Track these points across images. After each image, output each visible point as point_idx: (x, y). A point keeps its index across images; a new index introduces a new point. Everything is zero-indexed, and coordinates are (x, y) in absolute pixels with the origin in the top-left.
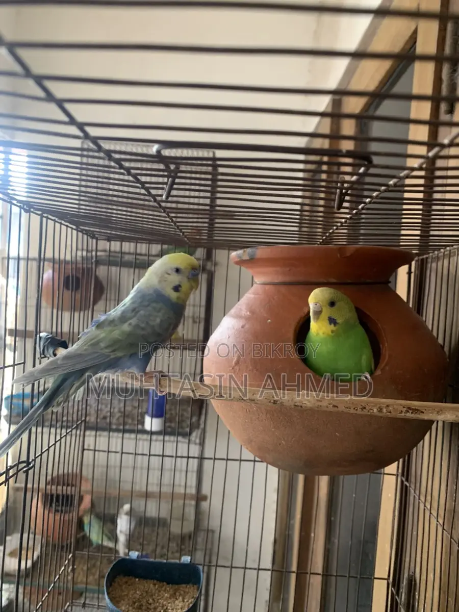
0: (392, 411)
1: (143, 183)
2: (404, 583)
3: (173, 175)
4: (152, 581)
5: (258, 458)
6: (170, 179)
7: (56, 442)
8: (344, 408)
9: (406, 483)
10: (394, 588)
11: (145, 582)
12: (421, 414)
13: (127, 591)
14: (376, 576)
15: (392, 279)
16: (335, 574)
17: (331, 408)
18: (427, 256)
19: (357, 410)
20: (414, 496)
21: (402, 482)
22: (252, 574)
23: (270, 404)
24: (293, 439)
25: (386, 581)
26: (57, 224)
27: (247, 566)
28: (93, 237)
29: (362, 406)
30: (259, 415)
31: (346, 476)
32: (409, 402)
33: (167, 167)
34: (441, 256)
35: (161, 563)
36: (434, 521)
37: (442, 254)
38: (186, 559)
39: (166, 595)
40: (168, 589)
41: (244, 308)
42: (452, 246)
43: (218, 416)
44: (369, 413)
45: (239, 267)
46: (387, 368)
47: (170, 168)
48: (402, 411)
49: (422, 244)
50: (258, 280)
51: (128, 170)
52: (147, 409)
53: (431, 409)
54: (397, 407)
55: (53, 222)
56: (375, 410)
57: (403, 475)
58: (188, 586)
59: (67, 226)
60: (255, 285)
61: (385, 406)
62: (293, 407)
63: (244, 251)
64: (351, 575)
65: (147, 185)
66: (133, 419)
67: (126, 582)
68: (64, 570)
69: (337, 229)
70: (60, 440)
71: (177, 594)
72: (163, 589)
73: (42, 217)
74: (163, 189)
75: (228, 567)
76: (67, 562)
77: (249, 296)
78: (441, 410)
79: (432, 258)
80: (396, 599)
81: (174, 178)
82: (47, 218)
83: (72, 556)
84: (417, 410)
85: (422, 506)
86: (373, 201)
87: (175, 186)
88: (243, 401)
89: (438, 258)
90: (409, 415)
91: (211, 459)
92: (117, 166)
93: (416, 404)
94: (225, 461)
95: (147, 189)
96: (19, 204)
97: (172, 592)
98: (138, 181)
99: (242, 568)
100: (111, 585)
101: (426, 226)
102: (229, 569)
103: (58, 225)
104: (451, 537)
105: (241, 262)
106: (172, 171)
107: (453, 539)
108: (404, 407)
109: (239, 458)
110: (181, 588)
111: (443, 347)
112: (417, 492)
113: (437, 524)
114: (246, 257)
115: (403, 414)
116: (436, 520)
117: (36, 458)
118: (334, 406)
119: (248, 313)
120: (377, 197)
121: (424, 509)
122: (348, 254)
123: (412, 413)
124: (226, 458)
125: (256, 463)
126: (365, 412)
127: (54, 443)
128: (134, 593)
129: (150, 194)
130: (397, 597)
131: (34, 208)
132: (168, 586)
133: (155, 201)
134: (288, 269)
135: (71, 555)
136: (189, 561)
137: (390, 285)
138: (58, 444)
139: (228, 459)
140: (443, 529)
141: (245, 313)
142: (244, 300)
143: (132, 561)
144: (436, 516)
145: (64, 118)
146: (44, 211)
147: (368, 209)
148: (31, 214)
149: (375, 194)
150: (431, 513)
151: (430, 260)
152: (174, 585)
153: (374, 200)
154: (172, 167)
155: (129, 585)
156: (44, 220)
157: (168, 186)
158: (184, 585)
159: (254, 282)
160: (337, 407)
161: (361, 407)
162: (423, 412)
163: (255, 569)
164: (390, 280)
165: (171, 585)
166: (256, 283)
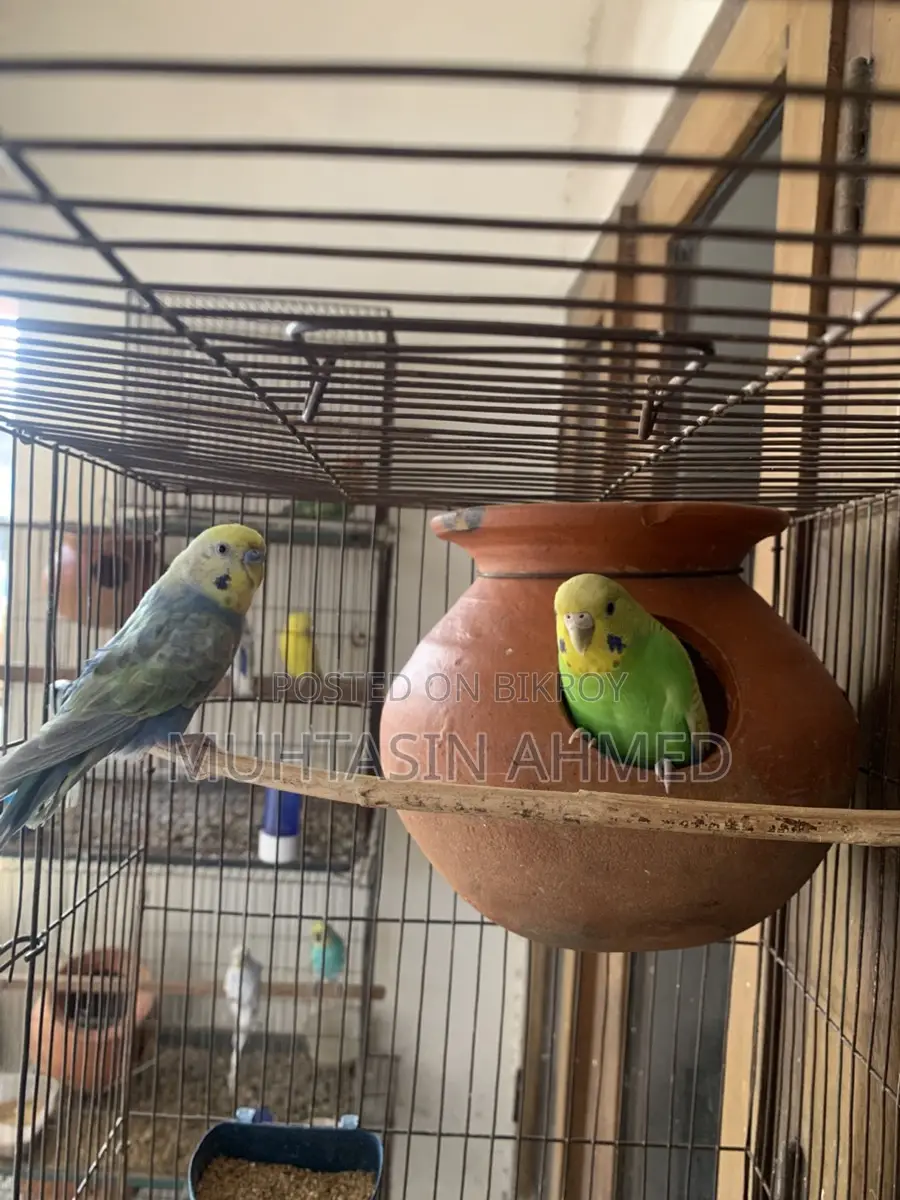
0: (754, 827)
1: (262, 391)
2: (780, 1159)
3: (322, 377)
4: (283, 1166)
5: (489, 918)
6: (316, 383)
7: (88, 896)
8: (661, 823)
9: (778, 959)
10: (760, 1167)
11: (268, 1168)
12: (813, 831)
13: (233, 1189)
14: (723, 1145)
15: (745, 564)
16: (643, 1143)
17: (636, 824)
18: (811, 516)
19: (687, 825)
20: (796, 987)
21: (771, 958)
22: (479, 1147)
23: (516, 817)
24: (561, 884)
25: (742, 1154)
26: (85, 463)
27: (471, 1132)
28: (156, 488)
29: (696, 817)
30: (493, 838)
31: (661, 953)
32: (786, 809)
33: (313, 362)
34: (839, 518)
35: (300, 1131)
36: (835, 1035)
37: (841, 513)
38: (350, 1121)
39: (311, 1193)
40: (315, 1182)
41: (458, 624)
42: (861, 497)
43: (409, 836)
44: (711, 832)
45: (444, 543)
46: (742, 741)
47: (317, 363)
48: (774, 827)
49: (802, 496)
50: (486, 569)
51: (235, 369)
52: (264, 818)
53: (831, 821)
54: (764, 818)
55: (78, 461)
56: (722, 826)
57: (772, 944)
58: (354, 1175)
59: (106, 467)
60: (478, 580)
61: (742, 816)
62: (561, 823)
63: (458, 515)
64: (674, 1144)
65: (269, 394)
66: (235, 840)
67: (231, 1171)
68: (106, 1150)
69: (639, 471)
70: (97, 891)
71: (333, 1191)
72: (306, 1180)
73: (57, 450)
74: (301, 400)
75: (433, 1134)
76: (112, 1133)
77: (467, 602)
78: (850, 824)
79: (821, 521)
80: (764, 1191)
81: (324, 381)
82: (67, 453)
83: (122, 1121)
84: (804, 824)
85: (811, 1005)
86: (711, 420)
87: (326, 396)
88: (462, 812)
89: (833, 521)
90: (789, 834)
91: (397, 921)
92: (214, 361)
93: (799, 812)
94: (424, 925)
95: (270, 401)
96: (11, 428)
97: (322, 1188)
98: (253, 387)
99: (461, 1135)
100: (200, 1176)
101: (809, 463)
102: (435, 1139)
103: (87, 466)
104: (870, 1067)
105: (451, 535)
106: (321, 369)
107: (874, 1070)
108: (777, 819)
109: (450, 918)
110: (341, 1180)
111: (846, 694)
112: (801, 977)
113: (842, 1041)
114: (462, 526)
115: (776, 833)
116: (839, 1033)
117: (49, 929)
118: (643, 820)
119: (468, 635)
120: (719, 413)
121: (816, 1012)
122: (662, 518)
123: (793, 830)
124: (425, 919)
125: (485, 927)
126: (703, 829)
127: (85, 897)
128: (247, 1192)
129: (275, 411)
130: (765, 1185)
131: (40, 435)
132: (315, 1175)
133: (285, 422)
134: (544, 548)
135: (119, 1120)
136: (356, 1124)
137: (741, 575)
138: (93, 899)
139: (429, 922)
140: (854, 1050)
141: (461, 634)
142: (457, 610)
143: (243, 1129)
144: (839, 1025)
145: (113, 275)
146: (61, 441)
147: (702, 435)
148: (36, 446)
149: (715, 408)
150: (828, 1019)
151: (817, 524)
152: (327, 1174)
153: (714, 419)
154: (321, 361)
155: (238, 1177)
156: (62, 456)
157: (311, 397)
158: (346, 1174)
159: (476, 574)
160: (648, 821)
161: (694, 820)
162: (815, 829)
163: (487, 1137)
164: (742, 566)
165: (320, 1173)
166: (480, 575)
